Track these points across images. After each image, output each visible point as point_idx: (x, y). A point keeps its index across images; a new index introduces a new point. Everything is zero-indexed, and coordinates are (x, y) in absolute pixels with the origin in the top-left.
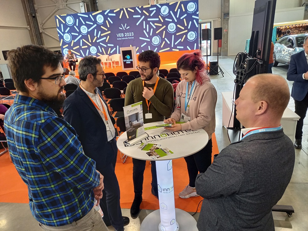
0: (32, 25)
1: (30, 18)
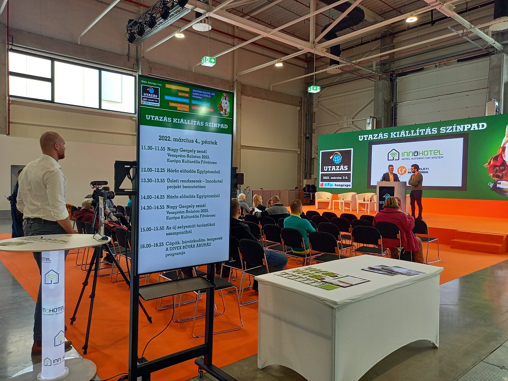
0: (303, 147)
1: (303, 139)
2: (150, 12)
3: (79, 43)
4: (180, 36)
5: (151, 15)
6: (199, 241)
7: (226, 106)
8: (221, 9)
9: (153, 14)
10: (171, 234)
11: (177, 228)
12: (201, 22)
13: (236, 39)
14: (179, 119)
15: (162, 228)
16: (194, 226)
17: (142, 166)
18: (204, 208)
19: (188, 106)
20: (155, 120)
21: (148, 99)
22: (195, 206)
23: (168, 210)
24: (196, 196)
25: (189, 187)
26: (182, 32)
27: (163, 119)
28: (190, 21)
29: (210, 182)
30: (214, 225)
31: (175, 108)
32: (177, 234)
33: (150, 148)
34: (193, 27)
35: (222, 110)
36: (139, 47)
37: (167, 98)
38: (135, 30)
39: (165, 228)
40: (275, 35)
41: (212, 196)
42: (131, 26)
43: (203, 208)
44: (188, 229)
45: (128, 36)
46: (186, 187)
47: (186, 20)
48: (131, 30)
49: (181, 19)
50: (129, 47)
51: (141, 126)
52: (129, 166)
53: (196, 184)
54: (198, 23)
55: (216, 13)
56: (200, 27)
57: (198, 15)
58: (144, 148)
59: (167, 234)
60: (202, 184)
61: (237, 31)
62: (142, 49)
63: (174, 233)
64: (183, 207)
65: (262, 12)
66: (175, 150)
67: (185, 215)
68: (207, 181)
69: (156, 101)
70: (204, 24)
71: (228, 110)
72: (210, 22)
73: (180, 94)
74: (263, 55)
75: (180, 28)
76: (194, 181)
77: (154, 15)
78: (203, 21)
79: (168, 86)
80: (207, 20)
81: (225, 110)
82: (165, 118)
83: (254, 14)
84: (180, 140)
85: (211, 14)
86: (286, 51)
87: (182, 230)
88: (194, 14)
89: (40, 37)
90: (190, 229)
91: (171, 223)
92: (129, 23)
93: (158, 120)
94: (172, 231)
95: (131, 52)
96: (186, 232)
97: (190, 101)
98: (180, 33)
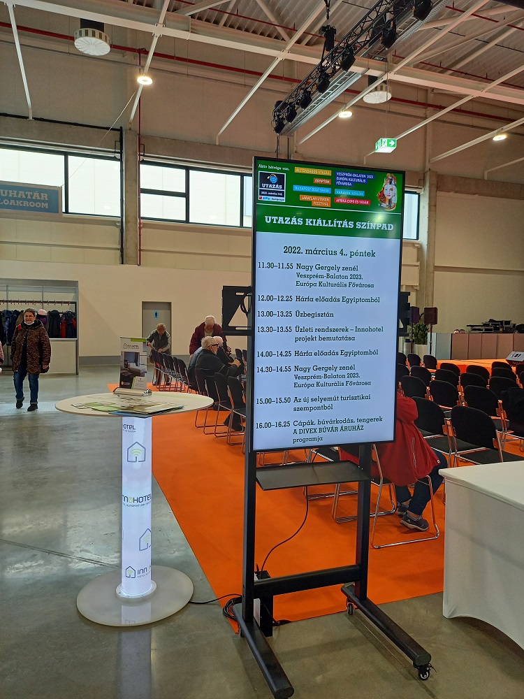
2: (303, 87)
3: (217, 144)
4: (345, 115)
5: (305, 90)
6: (345, 421)
7: (392, 193)
8: (407, 65)
9: (307, 88)
10: (301, 409)
11: (310, 400)
12: (376, 89)
13: (429, 108)
14: (314, 220)
15: (287, 400)
16: (336, 399)
17: (259, 292)
18: (352, 371)
19: (328, 199)
20: (279, 222)
21: (268, 193)
22: (338, 368)
23: (297, 373)
24: (340, 353)
25: (329, 339)
26: (348, 109)
27: (290, 220)
28: (359, 92)
29: (363, 330)
30: (368, 398)
31: (309, 203)
32: (311, 409)
33: (271, 265)
34: (365, 99)
35: (384, 202)
36: (291, 138)
37: (296, 188)
38: (284, 114)
39: (292, 400)
40: (493, 92)
41: (366, 353)
42: (279, 111)
43: (350, 371)
44: (327, 403)
45: (274, 124)
46: (324, 339)
47: (353, 92)
48: (278, 116)
49: (347, 90)
50: (278, 141)
51: (258, 233)
52: (242, 294)
53: (340, 334)
54: (371, 91)
55: (398, 73)
56: (375, 97)
57: (372, 79)
58: (261, 266)
59: (295, 409)
60: (349, 334)
61: (431, 95)
62: (295, 142)
63: (306, 409)
64: (319, 369)
65: (472, 61)
66: (307, 268)
67: (322, 381)
68: (358, 330)
69: (279, 194)
70: (381, 92)
71: (395, 201)
72: (389, 87)
73: (317, 181)
74: (473, 126)
75: (346, 104)
76: (337, 330)
77: (309, 90)
78: (379, 88)
79: (298, 170)
80: (384, 85)
81: (390, 201)
82: (294, 219)
83: (458, 67)
84: (317, 252)
85: (392, 76)
86: (511, 115)
87: (318, 404)
88: (366, 80)
89: (173, 141)
90: (330, 402)
91: (302, 393)
92: (276, 106)
93: (283, 223)
94: (302, 404)
95: (280, 147)
96: (325, 407)
97: (333, 191)
98: (346, 110)
